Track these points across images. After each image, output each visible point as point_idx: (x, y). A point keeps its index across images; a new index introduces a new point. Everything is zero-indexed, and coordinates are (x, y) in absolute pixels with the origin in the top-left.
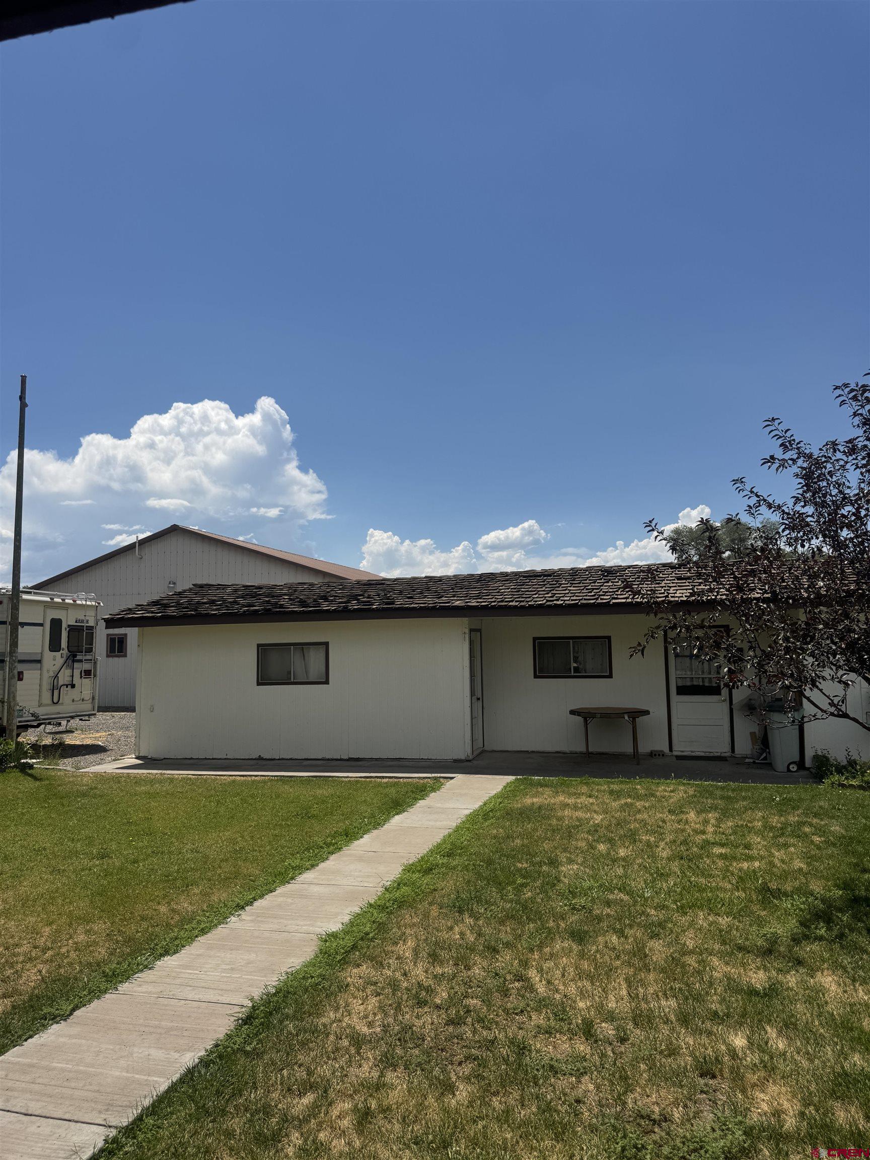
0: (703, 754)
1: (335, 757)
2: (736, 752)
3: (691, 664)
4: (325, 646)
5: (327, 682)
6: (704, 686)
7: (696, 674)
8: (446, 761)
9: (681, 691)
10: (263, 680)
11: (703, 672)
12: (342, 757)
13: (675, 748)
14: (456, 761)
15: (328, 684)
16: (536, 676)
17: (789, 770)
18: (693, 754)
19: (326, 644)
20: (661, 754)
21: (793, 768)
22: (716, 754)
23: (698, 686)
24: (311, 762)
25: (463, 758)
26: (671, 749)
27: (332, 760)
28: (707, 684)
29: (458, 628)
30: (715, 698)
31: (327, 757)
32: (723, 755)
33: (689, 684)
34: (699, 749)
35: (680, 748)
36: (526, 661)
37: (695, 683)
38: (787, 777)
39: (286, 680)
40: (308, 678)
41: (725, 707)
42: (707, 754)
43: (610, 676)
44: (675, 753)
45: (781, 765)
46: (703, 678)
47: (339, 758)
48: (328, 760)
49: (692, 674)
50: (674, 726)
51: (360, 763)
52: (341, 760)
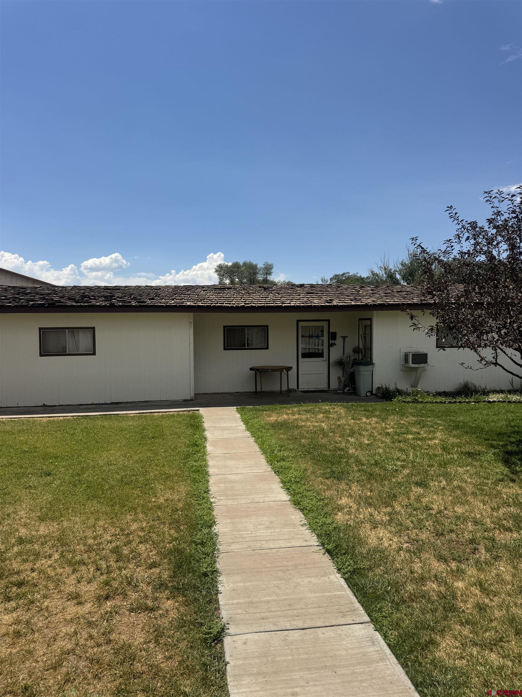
0: (314, 389)
1: (101, 402)
2: (331, 387)
3: (309, 340)
4: (92, 330)
5: (94, 354)
6: (315, 353)
7: (312, 345)
8: (178, 401)
9: (305, 356)
10: (44, 352)
11: (315, 345)
12: (106, 402)
13: (300, 387)
14: (185, 401)
15: (95, 355)
16: (225, 349)
17: (367, 396)
18: (309, 390)
19: (94, 328)
20: (294, 391)
21: (369, 394)
22: (320, 389)
23: (312, 353)
24: (85, 406)
25: (189, 398)
26: (298, 388)
27: (99, 404)
28: (317, 352)
29: (187, 318)
30: (321, 359)
31: (95, 403)
32: (324, 389)
33: (307, 352)
34: (312, 387)
35: (302, 387)
36: (219, 340)
37: (311, 351)
38: (366, 399)
39: (63, 353)
40: (78, 351)
41: (325, 364)
42: (316, 389)
43: (267, 348)
44: (300, 390)
45: (363, 393)
46: (315, 349)
47: (104, 403)
48: (96, 404)
49: (309, 346)
50: (300, 376)
51: (120, 405)
52: (106, 404)
